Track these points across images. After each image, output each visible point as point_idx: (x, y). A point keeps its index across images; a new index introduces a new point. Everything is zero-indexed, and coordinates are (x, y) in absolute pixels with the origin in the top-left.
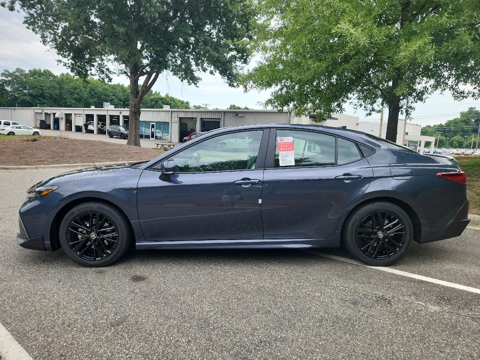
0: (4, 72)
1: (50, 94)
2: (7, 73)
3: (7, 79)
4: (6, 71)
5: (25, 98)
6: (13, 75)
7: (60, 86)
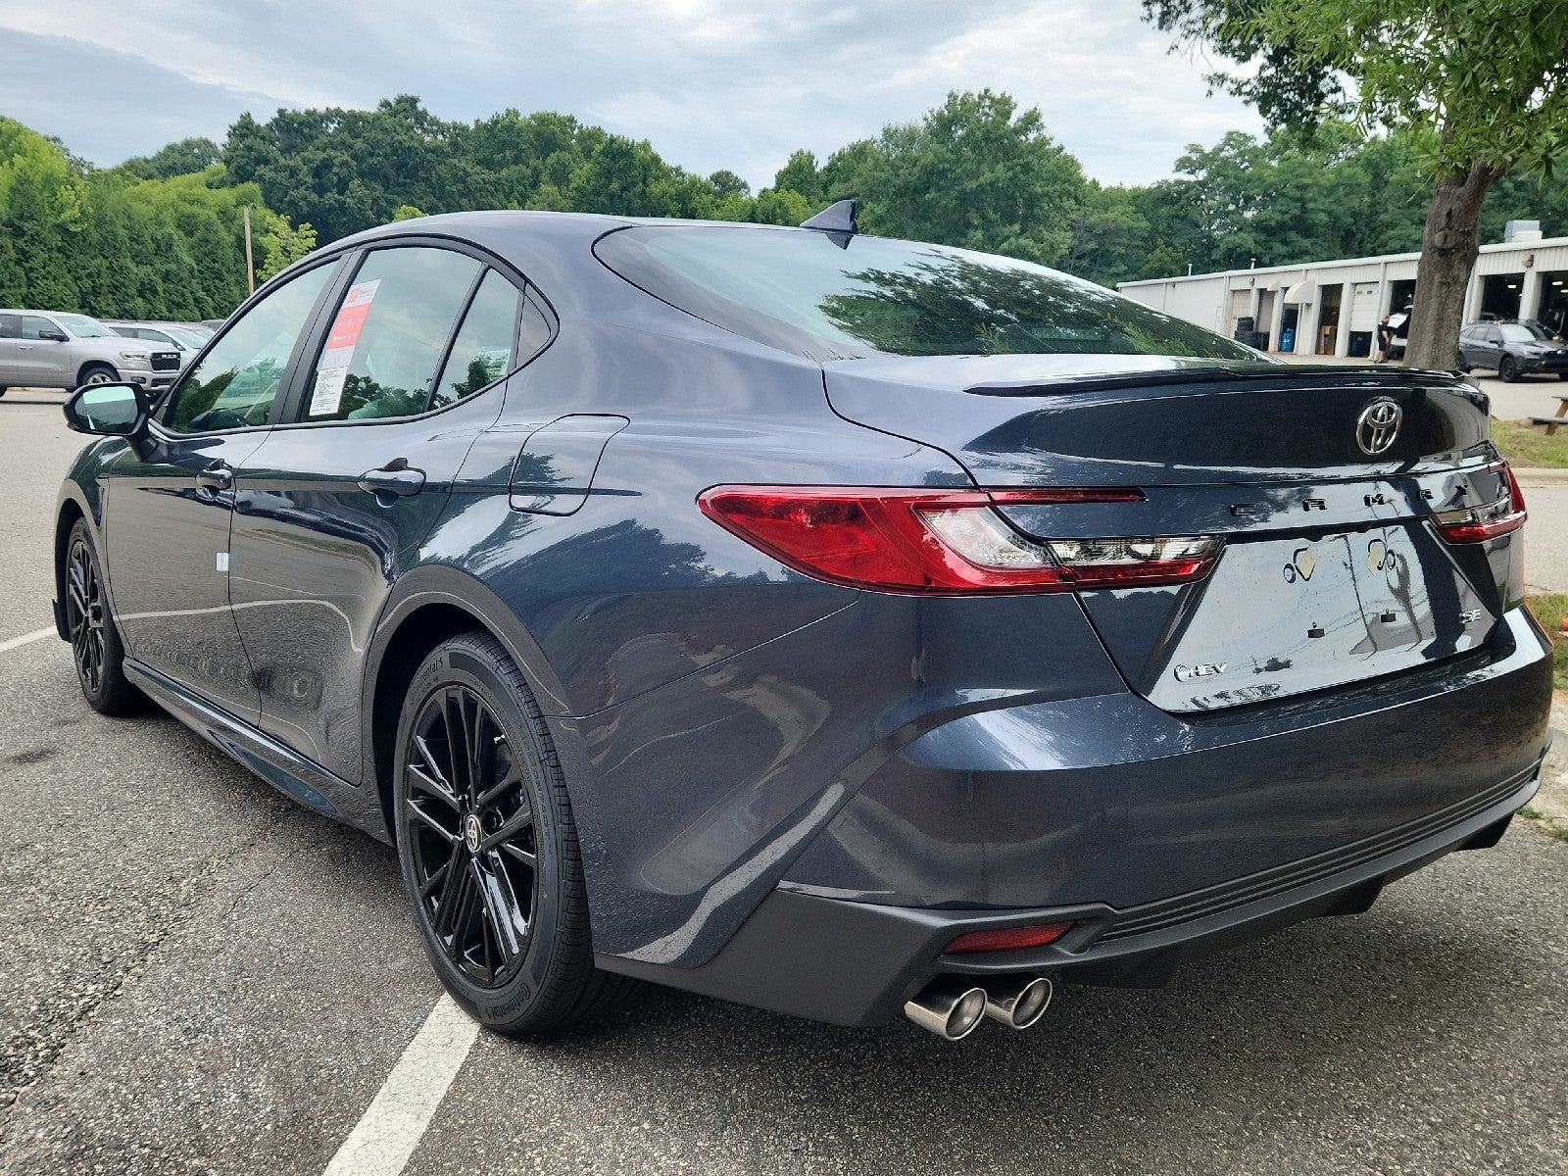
0: (1186, 154)
1: (1329, 213)
2: (1194, 157)
3: (1192, 178)
4: (1195, 148)
5: (1238, 241)
6: (1213, 159)
7: (1377, 176)
